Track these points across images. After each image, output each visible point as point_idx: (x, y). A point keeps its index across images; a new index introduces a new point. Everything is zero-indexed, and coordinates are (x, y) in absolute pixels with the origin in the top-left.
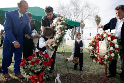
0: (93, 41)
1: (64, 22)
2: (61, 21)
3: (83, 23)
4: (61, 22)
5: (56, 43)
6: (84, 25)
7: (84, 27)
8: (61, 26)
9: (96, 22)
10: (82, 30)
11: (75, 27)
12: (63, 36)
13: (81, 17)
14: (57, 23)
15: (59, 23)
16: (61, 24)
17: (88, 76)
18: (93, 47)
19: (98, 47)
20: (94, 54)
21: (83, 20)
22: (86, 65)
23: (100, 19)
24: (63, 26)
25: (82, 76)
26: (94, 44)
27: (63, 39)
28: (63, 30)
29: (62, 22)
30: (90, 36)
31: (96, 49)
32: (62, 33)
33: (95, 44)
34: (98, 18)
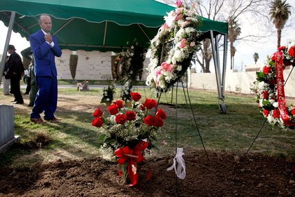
0: (268, 66)
1: (194, 19)
2: (187, 18)
3: (234, 26)
4: (185, 20)
5: (176, 72)
6: (238, 31)
7: (238, 37)
8: (188, 30)
9: (273, 19)
10: (232, 44)
11: (215, 37)
12: (191, 55)
13: (231, 9)
14: (176, 24)
15: (182, 23)
16: (187, 26)
17: (252, 158)
18: (266, 84)
19: (280, 83)
20: (271, 101)
21: (236, 15)
22: (246, 135)
23: (286, 9)
24: (192, 30)
25: (237, 157)
26: (269, 74)
27: (192, 62)
28: (191, 41)
29: (189, 21)
30: (256, 61)
31: (276, 89)
32: (190, 48)
33: (273, 75)
34: (279, 7)
